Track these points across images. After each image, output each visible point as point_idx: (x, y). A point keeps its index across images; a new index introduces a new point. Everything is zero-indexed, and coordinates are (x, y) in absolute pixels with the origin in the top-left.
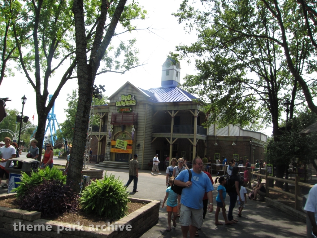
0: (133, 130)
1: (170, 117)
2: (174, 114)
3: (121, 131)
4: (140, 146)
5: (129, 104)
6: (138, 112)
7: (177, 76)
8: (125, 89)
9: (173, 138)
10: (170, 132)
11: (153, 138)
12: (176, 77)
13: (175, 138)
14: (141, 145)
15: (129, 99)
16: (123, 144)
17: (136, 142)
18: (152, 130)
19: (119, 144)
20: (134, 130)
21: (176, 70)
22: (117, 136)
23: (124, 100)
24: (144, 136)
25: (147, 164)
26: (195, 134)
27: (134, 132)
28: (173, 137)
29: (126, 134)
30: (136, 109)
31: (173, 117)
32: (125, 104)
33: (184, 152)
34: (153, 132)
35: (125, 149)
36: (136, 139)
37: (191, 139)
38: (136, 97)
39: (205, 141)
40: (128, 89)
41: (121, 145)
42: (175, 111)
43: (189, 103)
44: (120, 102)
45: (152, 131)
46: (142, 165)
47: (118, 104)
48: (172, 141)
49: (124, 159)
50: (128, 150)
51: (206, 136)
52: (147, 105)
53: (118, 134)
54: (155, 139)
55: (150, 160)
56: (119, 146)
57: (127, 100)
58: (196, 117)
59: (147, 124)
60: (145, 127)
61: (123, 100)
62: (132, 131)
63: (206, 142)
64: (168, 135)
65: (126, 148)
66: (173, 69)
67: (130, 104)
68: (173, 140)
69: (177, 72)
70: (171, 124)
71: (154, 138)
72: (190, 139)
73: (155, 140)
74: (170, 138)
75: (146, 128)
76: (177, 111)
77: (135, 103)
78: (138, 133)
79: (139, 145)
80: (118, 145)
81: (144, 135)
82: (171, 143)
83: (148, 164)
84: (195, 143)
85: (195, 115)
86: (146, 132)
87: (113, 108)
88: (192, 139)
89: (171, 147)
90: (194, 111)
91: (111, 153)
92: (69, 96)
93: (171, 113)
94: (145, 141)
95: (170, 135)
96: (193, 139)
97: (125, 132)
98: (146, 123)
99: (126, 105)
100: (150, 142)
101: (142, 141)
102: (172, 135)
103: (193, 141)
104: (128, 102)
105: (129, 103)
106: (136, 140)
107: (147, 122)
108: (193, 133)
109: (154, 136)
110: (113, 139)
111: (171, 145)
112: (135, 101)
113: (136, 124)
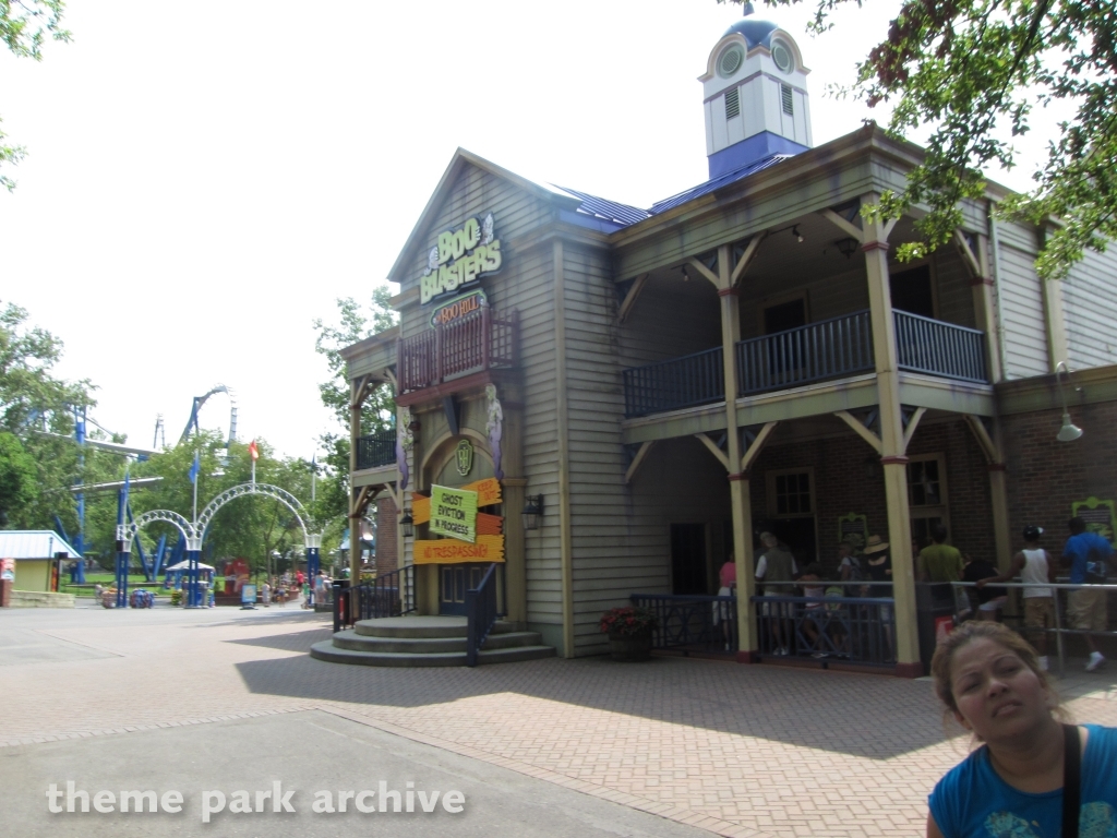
0: (492, 415)
1: (711, 296)
2: (731, 270)
3: (449, 435)
4: (548, 512)
5: (472, 272)
6: (521, 307)
7: (788, 108)
8: (456, 197)
9: (741, 430)
10: (718, 394)
11: (629, 450)
12: (786, 118)
13: (756, 429)
14: (549, 501)
15: (470, 245)
16: (457, 507)
17: (525, 487)
18: (622, 400)
19: (442, 510)
20: (500, 416)
21: (773, 78)
22: (439, 470)
23: (451, 258)
24: (560, 446)
25: (597, 618)
26: (888, 371)
27: (499, 425)
28: (744, 423)
29: (476, 450)
30: (512, 292)
31: (725, 293)
32: (454, 277)
33: (852, 516)
34: (628, 416)
35: (470, 537)
36: (524, 468)
37: (859, 413)
38: (504, 223)
39: (985, 420)
40: (467, 191)
41: (452, 520)
42: (735, 248)
43: (816, 165)
44: (435, 273)
45: (624, 410)
46: (565, 628)
47: (428, 288)
48: (743, 450)
49: (447, 598)
50: (483, 539)
51: (985, 388)
52: (558, 251)
53: (439, 453)
54: (642, 452)
55: (626, 594)
56: (444, 523)
57: (461, 252)
58: (874, 246)
59: (571, 364)
60: (559, 385)
61: (445, 258)
62: (490, 424)
63: (990, 432)
64: (712, 414)
65: (471, 529)
66: (759, 73)
67: (477, 271)
68: (745, 444)
69: (787, 90)
70: (719, 341)
71: (638, 446)
72: (854, 412)
73: (641, 462)
74: (725, 431)
75: (568, 389)
76: (742, 244)
77: (497, 256)
78: (531, 431)
79: (538, 508)
80: (442, 518)
81: (559, 438)
82: (734, 462)
83: (604, 621)
84: (893, 441)
85: (865, 238)
86: (573, 415)
87: (417, 319)
88: (870, 415)
89: (737, 492)
90: (851, 208)
91: (415, 567)
92: (321, 330)
93: (714, 269)
94: (569, 473)
95: (724, 411)
96: (875, 409)
97: (468, 438)
98: (568, 359)
99: (461, 281)
100: (617, 479)
101: (550, 482)
102: (737, 410)
103: (875, 427)
104: (466, 260)
105: (471, 268)
106: (526, 477)
107: (572, 354)
108: (872, 369)
109: (633, 440)
110: (422, 488)
111: (735, 478)
112: (497, 244)
113: (511, 376)
